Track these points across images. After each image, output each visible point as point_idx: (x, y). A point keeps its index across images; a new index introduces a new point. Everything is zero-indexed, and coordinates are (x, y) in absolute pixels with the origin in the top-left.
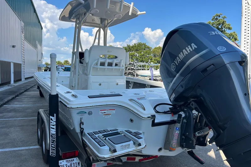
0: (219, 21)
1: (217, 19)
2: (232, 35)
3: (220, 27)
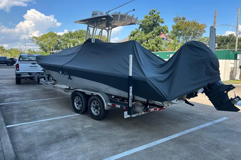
0: (155, 16)
1: (153, 13)
2: (164, 28)
3: (155, 21)
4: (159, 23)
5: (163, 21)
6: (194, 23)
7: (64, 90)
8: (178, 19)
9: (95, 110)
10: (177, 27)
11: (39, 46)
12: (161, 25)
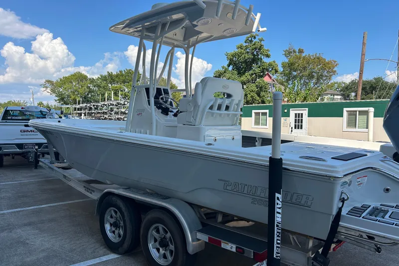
0: (255, 44)
1: (251, 41)
2: (271, 65)
3: (255, 53)
4: (262, 57)
5: (269, 53)
6: (318, 58)
7: (84, 187)
8: (291, 52)
9: (158, 250)
10: (290, 66)
11: (56, 96)
12: (266, 60)
